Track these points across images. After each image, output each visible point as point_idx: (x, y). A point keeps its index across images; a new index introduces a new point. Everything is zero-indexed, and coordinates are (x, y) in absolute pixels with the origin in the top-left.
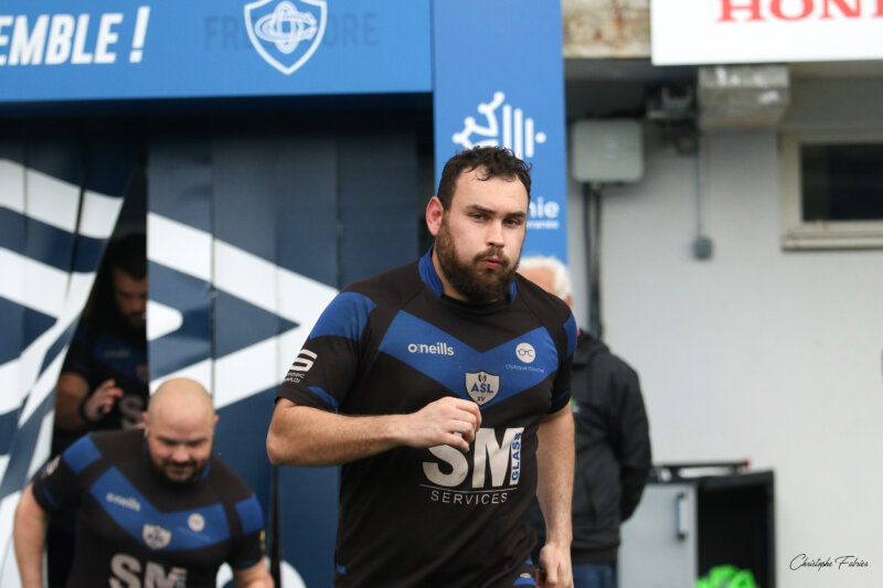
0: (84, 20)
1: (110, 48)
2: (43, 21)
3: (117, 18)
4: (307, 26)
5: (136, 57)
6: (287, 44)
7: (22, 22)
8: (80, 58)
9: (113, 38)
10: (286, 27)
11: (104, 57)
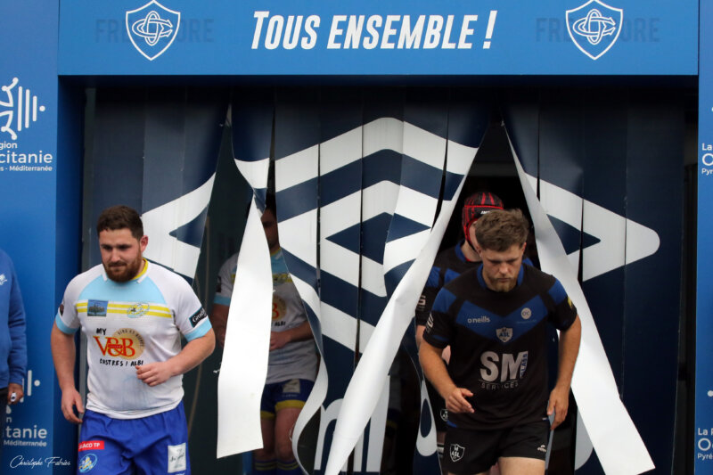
0: (451, 18)
1: (468, 39)
2: (422, 19)
3: (474, 18)
4: (609, 26)
5: (487, 45)
6: (594, 39)
7: (407, 19)
8: (447, 45)
9: (471, 32)
10: (594, 27)
11: (464, 45)
